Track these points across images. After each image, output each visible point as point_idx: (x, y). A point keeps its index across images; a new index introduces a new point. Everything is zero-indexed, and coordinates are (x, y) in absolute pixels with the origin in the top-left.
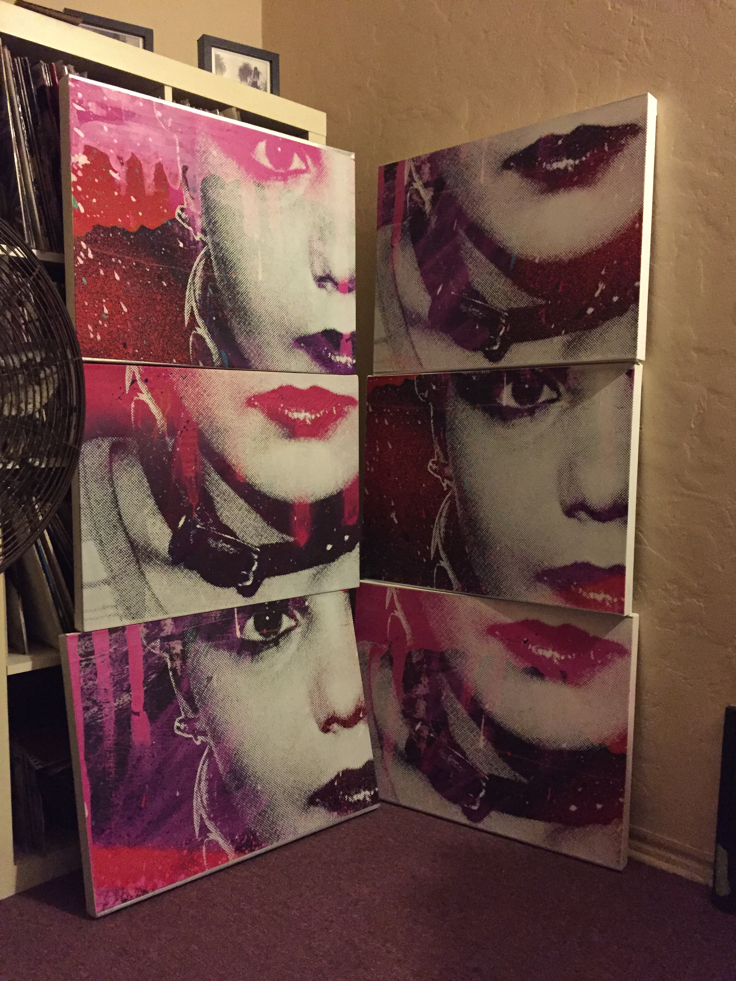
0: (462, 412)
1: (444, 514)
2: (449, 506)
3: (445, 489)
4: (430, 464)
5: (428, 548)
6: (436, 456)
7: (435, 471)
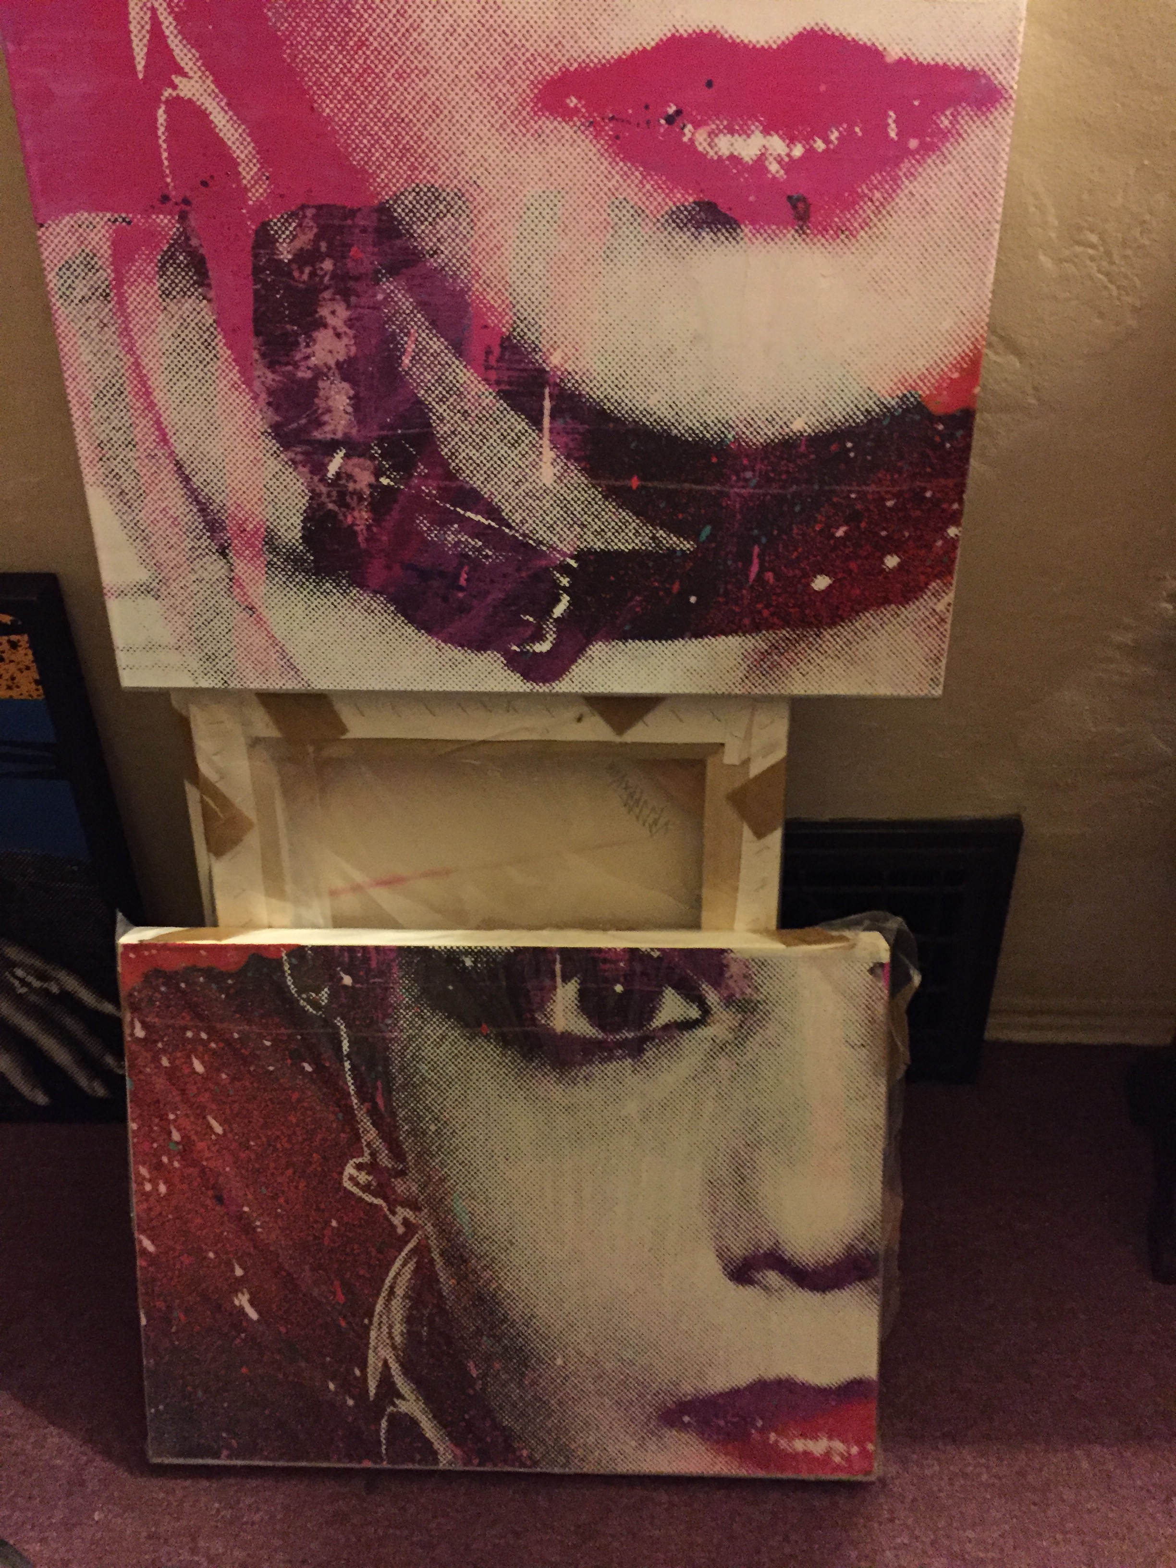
0: (438, 1045)
1: (400, 1291)
2: (416, 1271)
3: (401, 1230)
4: (350, 1170)
5: (357, 1372)
6: (367, 1151)
7: (366, 1188)
